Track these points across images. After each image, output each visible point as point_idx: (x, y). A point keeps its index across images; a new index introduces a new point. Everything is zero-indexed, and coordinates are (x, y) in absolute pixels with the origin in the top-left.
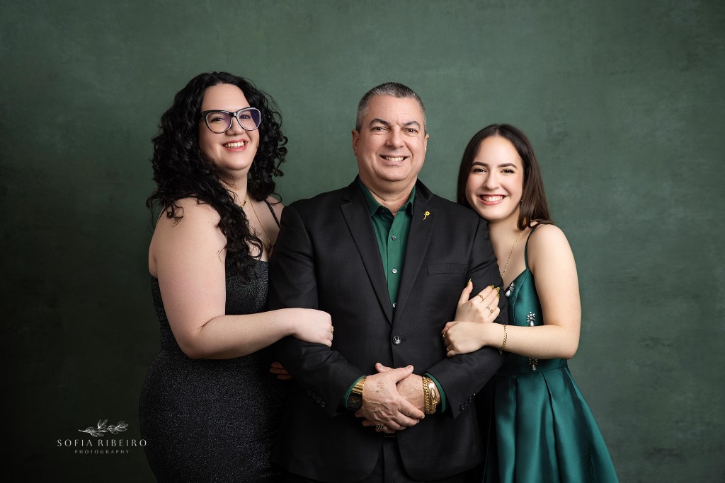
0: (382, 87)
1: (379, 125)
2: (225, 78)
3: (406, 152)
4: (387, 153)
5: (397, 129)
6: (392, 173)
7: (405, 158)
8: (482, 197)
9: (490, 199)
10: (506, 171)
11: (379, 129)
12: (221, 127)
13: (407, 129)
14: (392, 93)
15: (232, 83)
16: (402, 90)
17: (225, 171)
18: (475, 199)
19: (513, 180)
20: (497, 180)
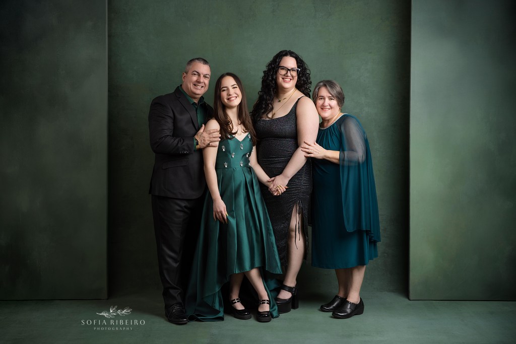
0: (198, 59)
1: (196, 73)
3: (203, 85)
4: (197, 84)
5: (202, 76)
6: (198, 92)
7: (202, 87)
8: (228, 99)
9: (232, 99)
10: (234, 88)
11: (195, 74)
12: (283, 72)
13: (205, 76)
14: (202, 62)
16: (205, 62)
18: (226, 100)
19: (238, 91)
20: (232, 91)
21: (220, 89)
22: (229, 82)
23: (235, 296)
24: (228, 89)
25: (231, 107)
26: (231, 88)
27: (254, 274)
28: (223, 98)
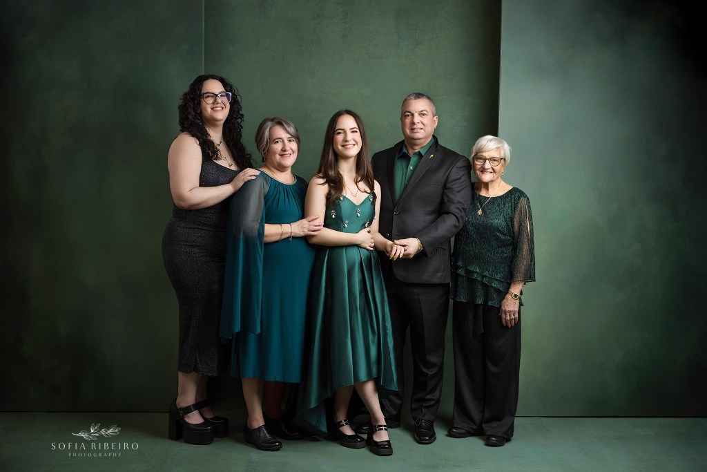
2: (214, 77)
4: (412, 127)
5: (416, 115)
6: (417, 136)
8: (343, 146)
9: (348, 146)
10: (353, 132)
13: (421, 114)
15: (216, 79)
17: (213, 122)
18: (340, 147)
19: (357, 136)
20: (350, 136)
21: (334, 131)
22: (348, 123)
23: (341, 417)
24: (345, 132)
25: (346, 158)
26: (349, 132)
27: (369, 388)
28: (337, 144)
